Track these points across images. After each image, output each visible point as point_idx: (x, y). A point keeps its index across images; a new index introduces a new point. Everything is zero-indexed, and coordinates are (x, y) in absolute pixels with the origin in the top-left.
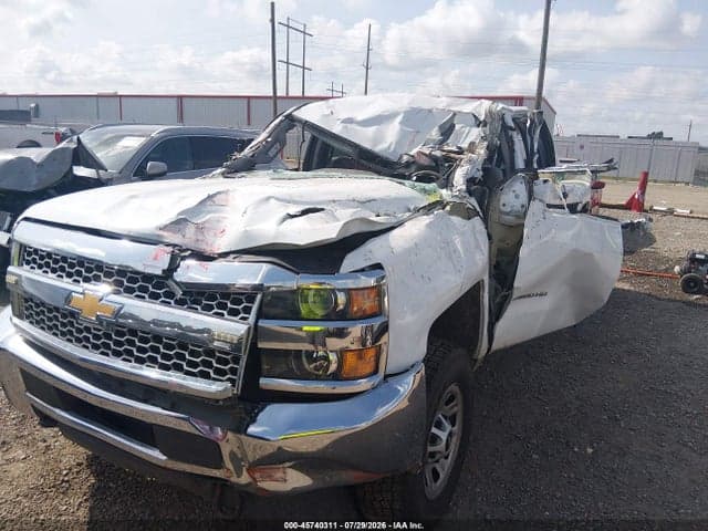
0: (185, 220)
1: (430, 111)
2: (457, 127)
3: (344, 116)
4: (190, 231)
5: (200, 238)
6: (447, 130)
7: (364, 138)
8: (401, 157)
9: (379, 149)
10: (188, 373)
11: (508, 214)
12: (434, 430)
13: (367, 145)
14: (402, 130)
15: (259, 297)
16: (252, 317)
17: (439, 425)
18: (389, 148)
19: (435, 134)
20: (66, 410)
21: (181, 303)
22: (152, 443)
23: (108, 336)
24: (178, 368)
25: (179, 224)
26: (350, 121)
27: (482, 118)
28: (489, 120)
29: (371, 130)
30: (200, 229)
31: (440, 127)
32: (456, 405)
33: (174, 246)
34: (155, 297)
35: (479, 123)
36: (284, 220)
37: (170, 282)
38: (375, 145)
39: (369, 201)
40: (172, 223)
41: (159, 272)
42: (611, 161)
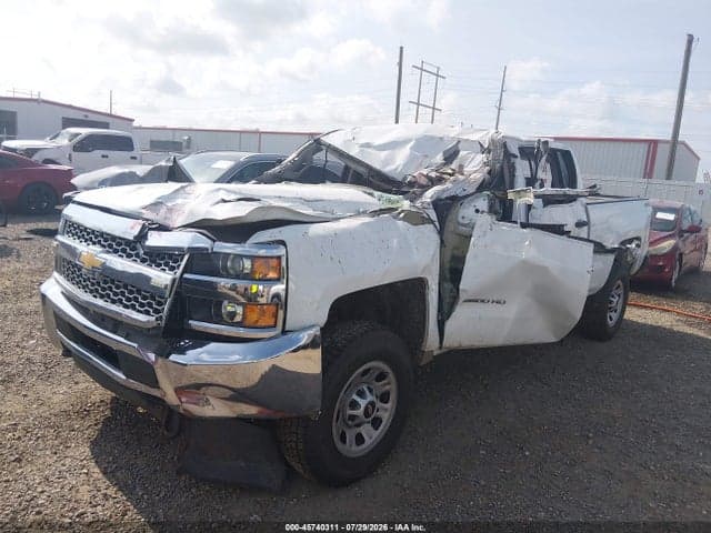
0: (161, 203)
1: (441, 138)
2: (462, 153)
3: (363, 141)
4: (163, 211)
5: (169, 215)
6: (451, 156)
7: (376, 160)
8: (405, 178)
9: (387, 170)
10: (138, 311)
11: (465, 225)
12: (355, 397)
13: (377, 166)
14: (411, 153)
15: (186, 257)
16: (179, 272)
17: (361, 394)
18: (396, 169)
19: (439, 159)
20: (76, 342)
21: (143, 261)
22: (117, 366)
23: (98, 283)
24: (133, 307)
25: (156, 205)
26: (368, 145)
27: (486, 146)
28: (492, 148)
29: (383, 154)
30: (170, 210)
31: (444, 153)
32: (389, 384)
33: (147, 220)
34: (129, 256)
35: (483, 150)
36: (218, 203)
37: (138, 245)
38: (384, 167)
39: (317, 201)
40: (152, 205)
41: (131, 238)
42: (595, 186)
